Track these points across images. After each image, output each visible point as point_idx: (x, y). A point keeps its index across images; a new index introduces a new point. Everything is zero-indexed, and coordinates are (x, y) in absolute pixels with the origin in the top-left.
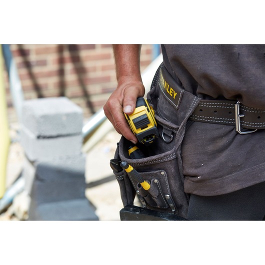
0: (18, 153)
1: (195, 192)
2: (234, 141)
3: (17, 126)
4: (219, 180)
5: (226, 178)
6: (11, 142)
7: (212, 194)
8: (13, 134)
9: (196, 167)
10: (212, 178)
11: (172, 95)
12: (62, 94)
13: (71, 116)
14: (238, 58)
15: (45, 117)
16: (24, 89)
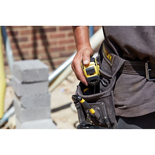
0: (11, 92)
1: (122, 115)
2: (145, 85)
3: (10, 76)
4: (136, 108)
5: (140, 107)
6: (7, 86)
7: (133, 116)
8: (8, 81)
9: (123, 100)
10: (132, 107)
11: (109, 58)
12: (35, 58)
13: (42, 70)
14: (147, 36)
15: (27, 71)
16: (14, 55)
